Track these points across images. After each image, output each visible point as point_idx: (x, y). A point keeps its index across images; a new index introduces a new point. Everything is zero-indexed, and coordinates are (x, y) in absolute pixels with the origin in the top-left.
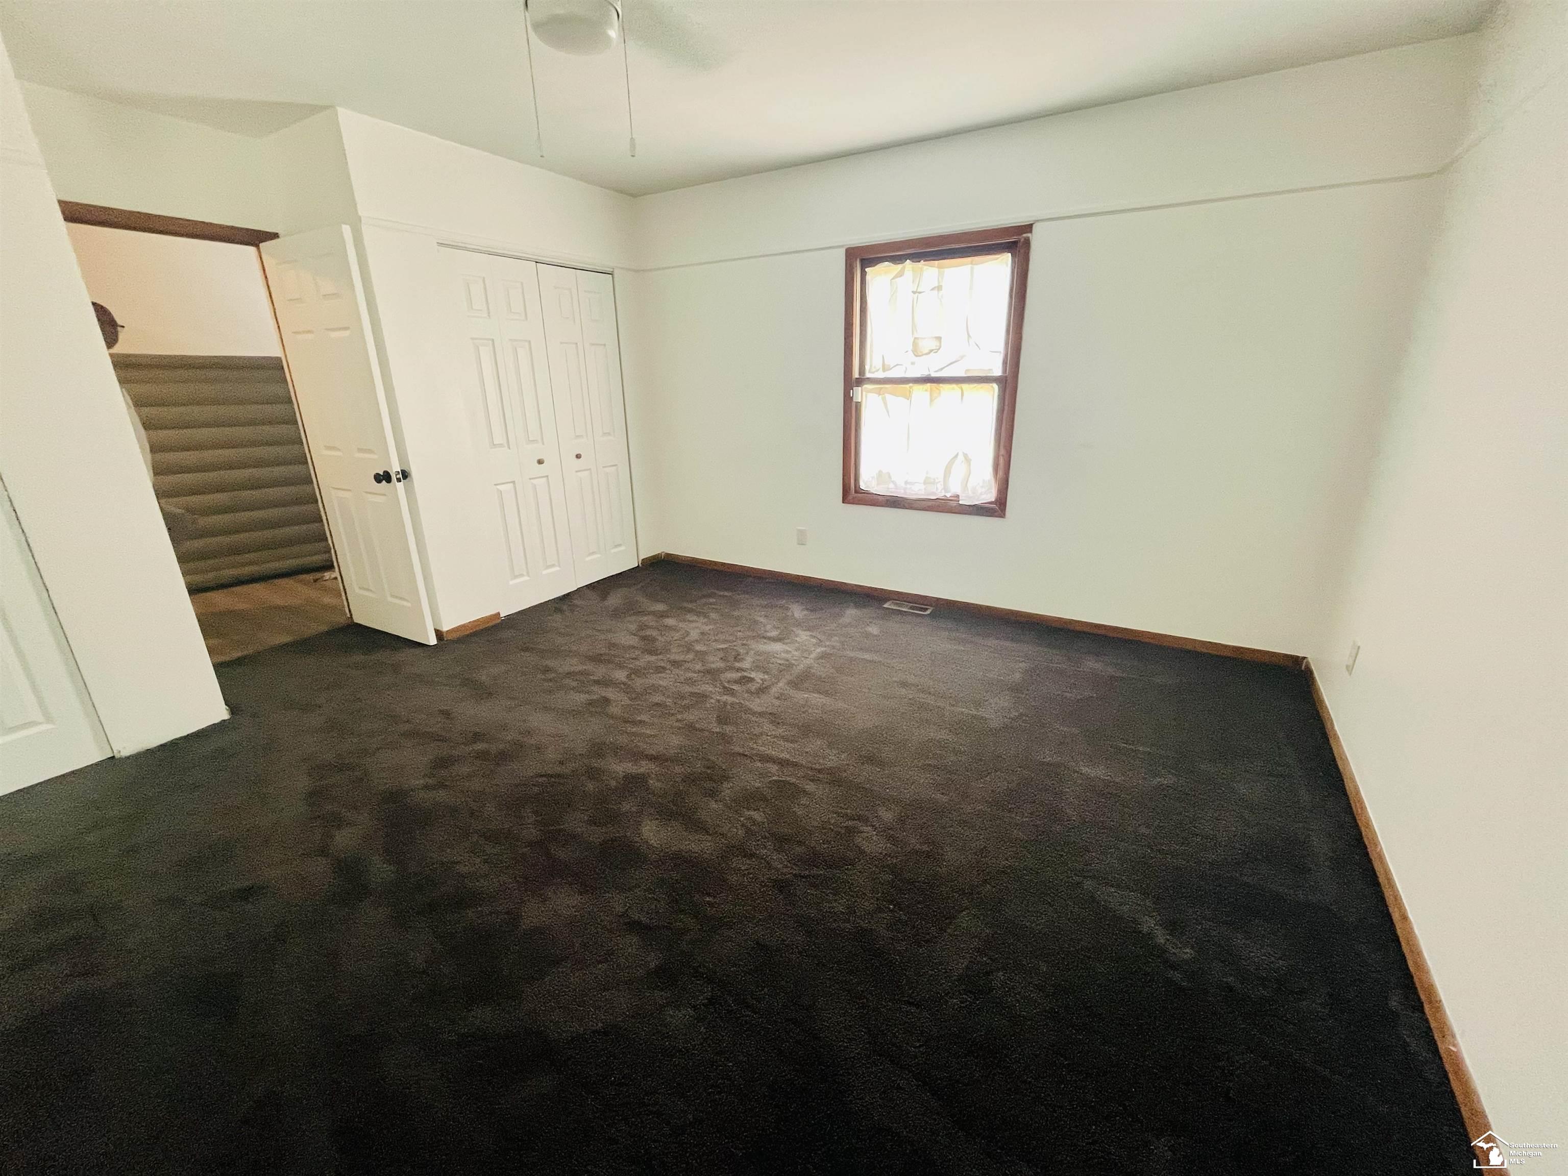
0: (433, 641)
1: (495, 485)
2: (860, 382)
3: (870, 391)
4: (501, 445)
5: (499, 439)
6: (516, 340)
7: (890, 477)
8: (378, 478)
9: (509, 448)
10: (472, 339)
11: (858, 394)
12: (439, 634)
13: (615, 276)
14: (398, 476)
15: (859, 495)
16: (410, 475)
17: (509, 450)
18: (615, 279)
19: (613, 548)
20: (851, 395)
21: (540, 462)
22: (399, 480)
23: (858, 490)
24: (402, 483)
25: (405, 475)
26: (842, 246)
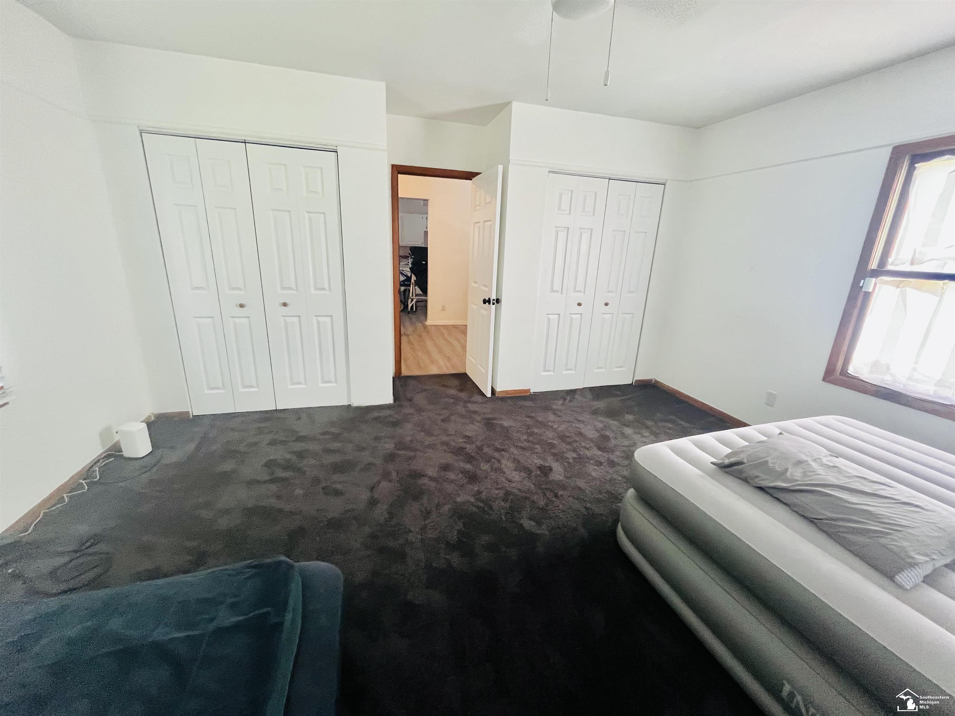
0: (489, 395)
1: (547, 314)
2: (876, 273)
3: (886, 283)
4: (557, 291)
5: (557, 286)
6: (582, 228)
7: (888, 368)
8: (485, 302)
9: (562, 294)
10: (556, 227)
11: (870, 284)
12: (493, 391)
13: (667, 186)
14: (494, 302)
15: (844, 378)
16: (501, 302)
17: (561, 295)
18: (666, 188)
19: (616, 368)
20: (861, 285)
21: (579, 304)
22: (493, 304)
23: (844, 372)
24: (495, 305)
25: (498, 301)
26: (889, 145)
